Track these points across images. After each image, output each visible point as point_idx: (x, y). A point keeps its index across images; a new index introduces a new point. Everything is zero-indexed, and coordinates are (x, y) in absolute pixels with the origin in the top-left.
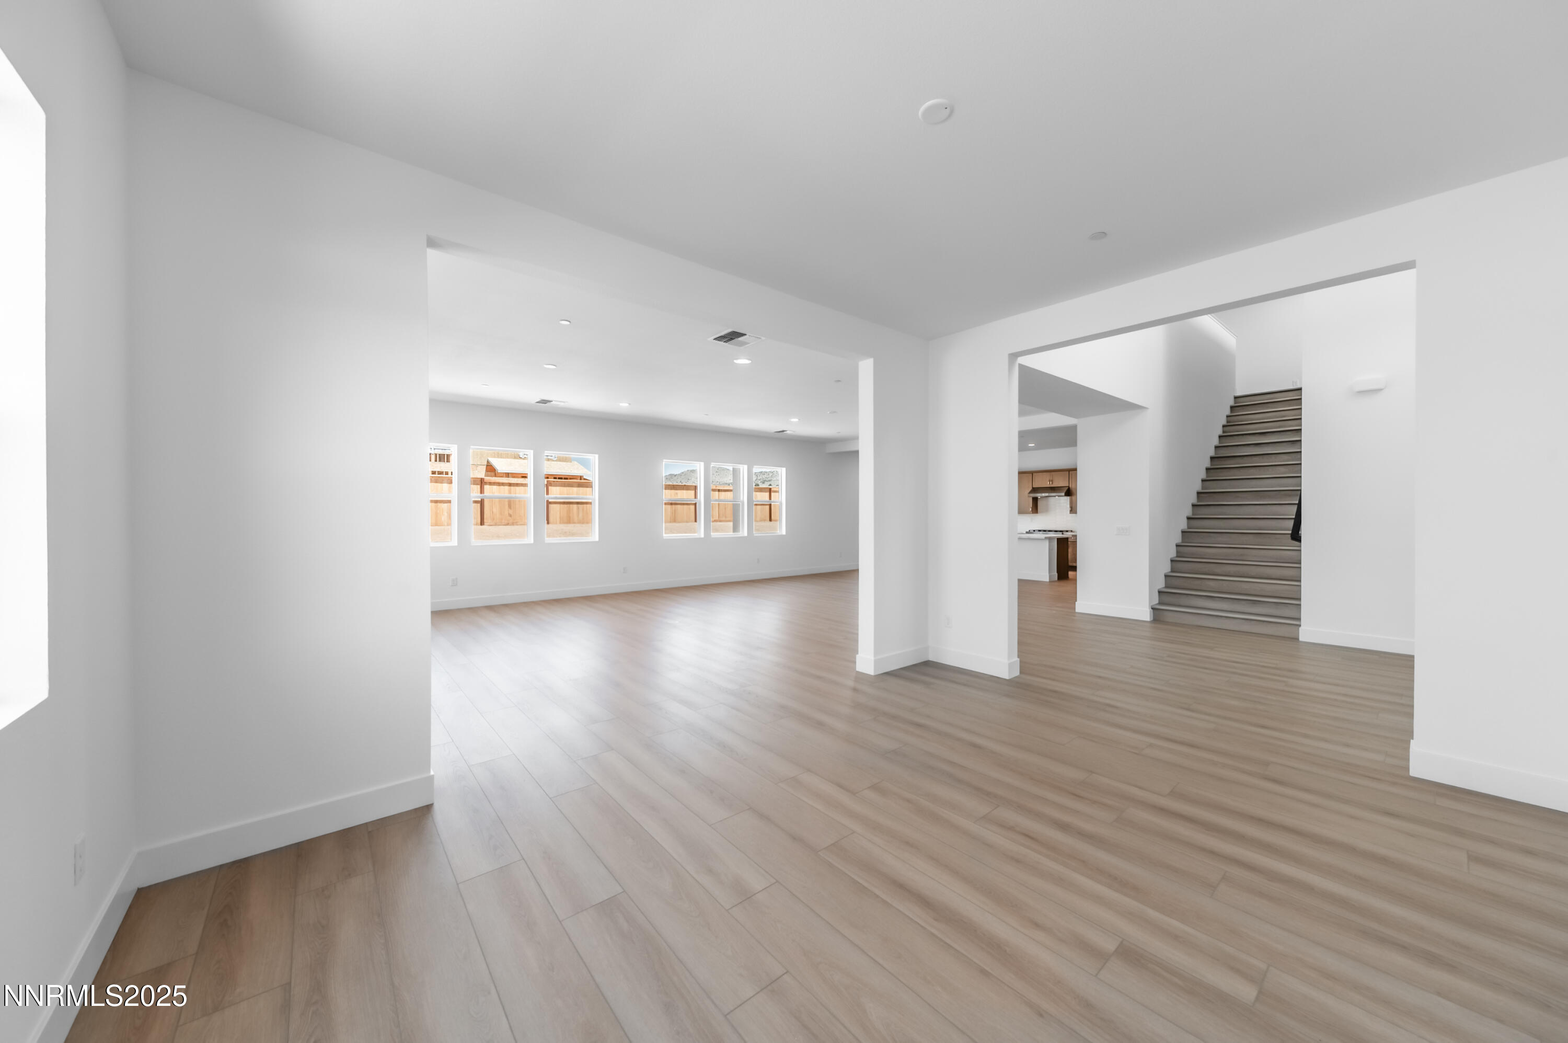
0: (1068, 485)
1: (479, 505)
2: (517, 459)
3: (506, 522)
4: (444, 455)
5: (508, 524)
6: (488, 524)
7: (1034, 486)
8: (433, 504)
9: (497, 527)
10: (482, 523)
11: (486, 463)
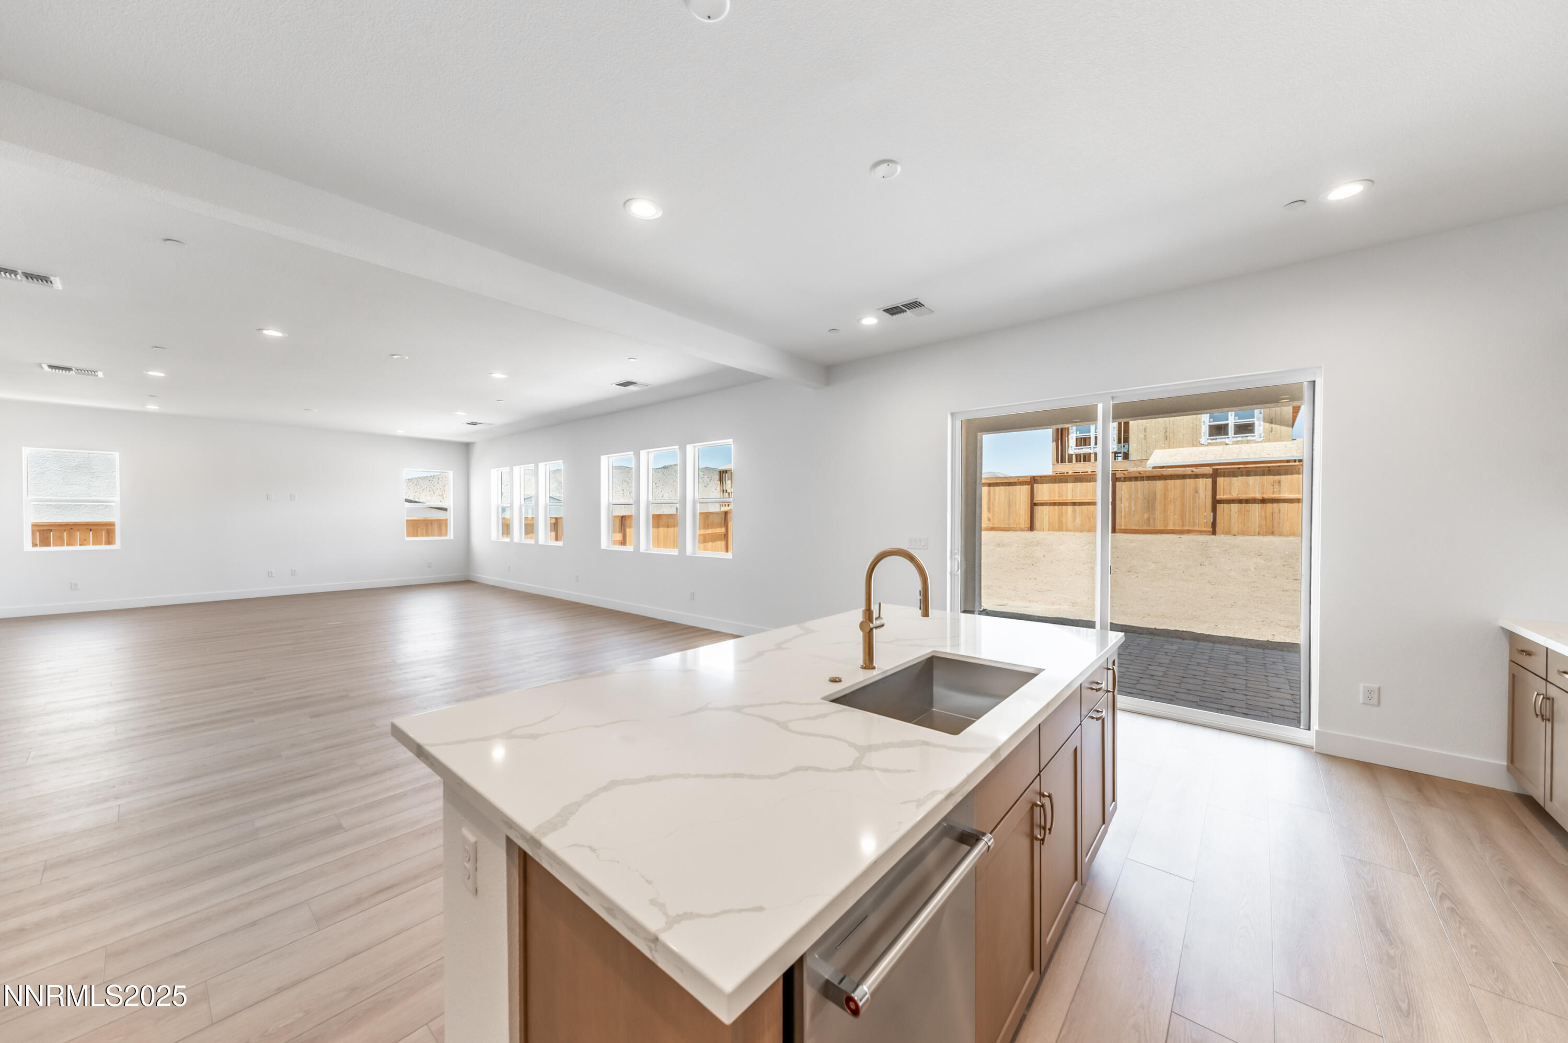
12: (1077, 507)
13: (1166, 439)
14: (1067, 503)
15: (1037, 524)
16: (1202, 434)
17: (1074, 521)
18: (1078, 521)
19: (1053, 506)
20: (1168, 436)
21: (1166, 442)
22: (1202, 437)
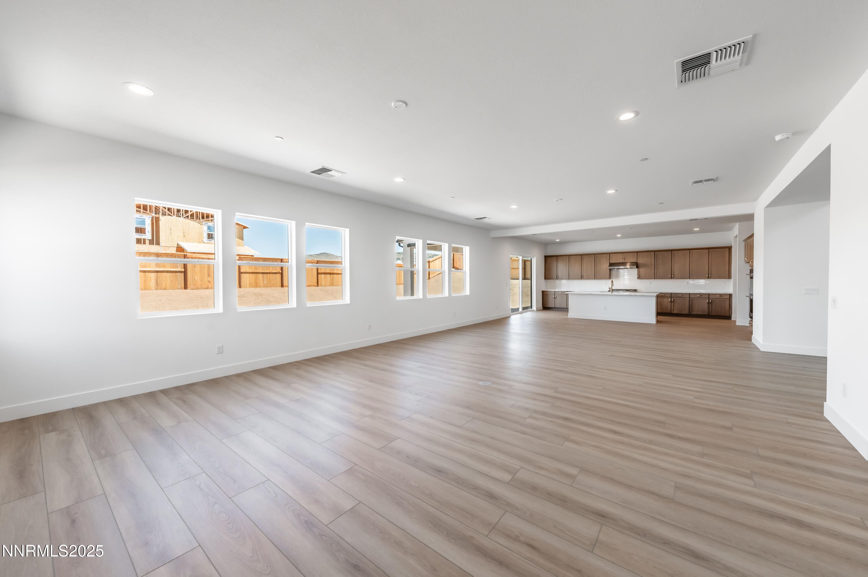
0: (636, 262)
1: (183, 274)
2: (201, 243)
3: (206, 286)
4: (141, 239)
5: (207, 288)
6: (191, 288)
7: (610, 262)
8: (142, 273)
9: (199, 290)
10: (186, 287)
11: (176, 246)
12: (265, 275)
13: (184, 237)
14: (259, 272)
15: (242, 284)
16: (204, 237)
17: (263, 282)
18: (265, 282)
19: (252, 274)
20: (185, 235)
21: (184, 238)
22: (204, 238)
